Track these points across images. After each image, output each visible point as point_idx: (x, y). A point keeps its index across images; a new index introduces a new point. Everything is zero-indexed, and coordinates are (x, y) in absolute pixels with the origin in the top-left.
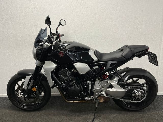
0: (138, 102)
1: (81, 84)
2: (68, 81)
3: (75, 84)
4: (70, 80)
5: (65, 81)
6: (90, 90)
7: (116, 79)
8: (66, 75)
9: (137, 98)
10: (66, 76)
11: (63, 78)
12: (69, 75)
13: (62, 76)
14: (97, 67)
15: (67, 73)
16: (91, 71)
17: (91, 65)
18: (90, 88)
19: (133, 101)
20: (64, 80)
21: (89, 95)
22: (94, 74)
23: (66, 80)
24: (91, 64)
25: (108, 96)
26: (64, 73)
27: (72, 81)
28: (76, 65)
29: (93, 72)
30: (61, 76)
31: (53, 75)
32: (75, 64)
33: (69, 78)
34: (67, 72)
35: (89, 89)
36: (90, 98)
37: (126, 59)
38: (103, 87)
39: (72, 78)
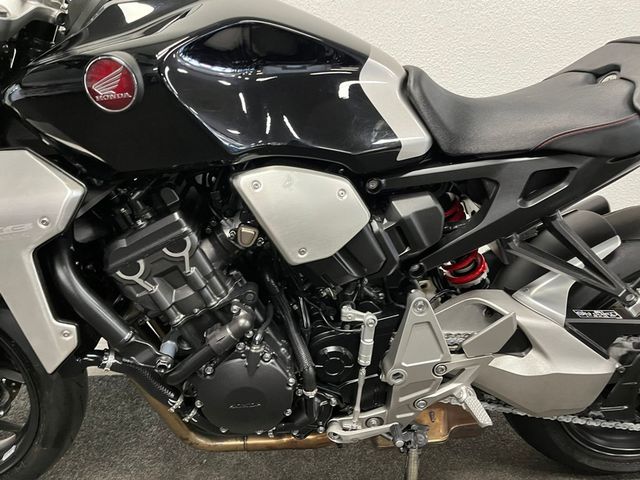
1: (302, 334)
2: (192, 320)
3: (250, 342)
4: (211, 312)
5: (169, 319)
7: (554, 285)
8: (175, 268)
10: (173, 275)
11: (152, 297)
12: (201, 269)
13: (141, 282)
14: (426, 202)
15: (185, 253)
16: (378, 236)
17: (372, 185)
18: (365, 359)
20: (164, 313)
21: (357, 406)
22: (397, 256)
23: (179, 306)
24: (378, 175)
26: (156, 256)
27: (224, 315)
28: (256, 185)
29: (394, 240)
30: (136, 278)
31: (65, 275)
32: (244, 182)
33: (199, 291)
34: (178, 244)
35: (361, 367)
38: (460, 351)
39: (226, 289)
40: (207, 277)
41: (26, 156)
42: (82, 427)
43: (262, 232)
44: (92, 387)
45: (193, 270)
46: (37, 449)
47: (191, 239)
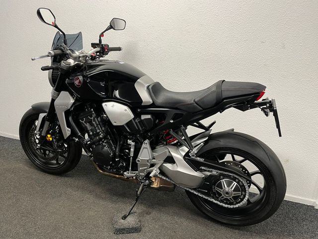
0: (229, 206)
3: (103, 142)
6: (131, 158)
8: (91, 121)
9: (225, 197)
10: (90, 123)
11: (86, 127)
12: (96, 123)
14: (149, 116)
15: (92, 118)
16: (136, 123)
18: (132, 155)
19: (218, 203)
21: (130, 168)
22: (141, 129)
25: (167, 179)
26: (87, 118)
28: (106, 105)
29: (140, 125)
30: (83, 122)
32: (104, 104)
33: (95, 128)
36: (131, 173)
37: (201, 109)
39: (102, 129)
40: (97, 125)
41: (67, 93)
42: (79, 163)
43: (107, 117)
44: (82, 156)
45: (94, 122)
46: (67, 163)
47: (94, 115)
